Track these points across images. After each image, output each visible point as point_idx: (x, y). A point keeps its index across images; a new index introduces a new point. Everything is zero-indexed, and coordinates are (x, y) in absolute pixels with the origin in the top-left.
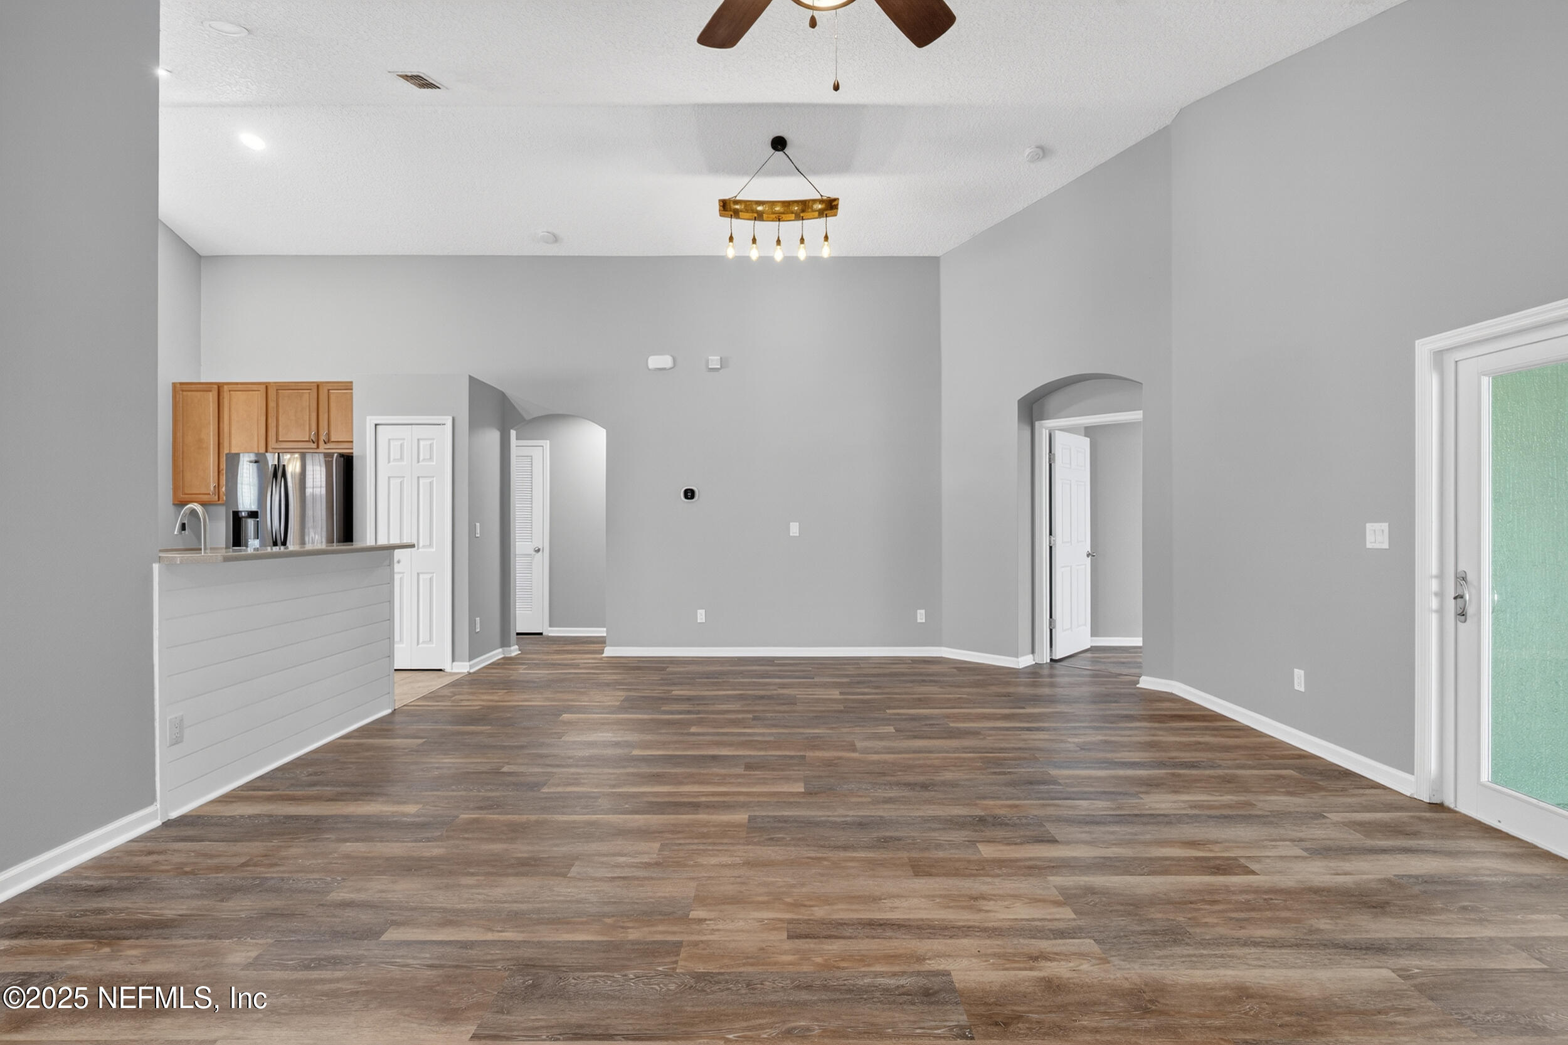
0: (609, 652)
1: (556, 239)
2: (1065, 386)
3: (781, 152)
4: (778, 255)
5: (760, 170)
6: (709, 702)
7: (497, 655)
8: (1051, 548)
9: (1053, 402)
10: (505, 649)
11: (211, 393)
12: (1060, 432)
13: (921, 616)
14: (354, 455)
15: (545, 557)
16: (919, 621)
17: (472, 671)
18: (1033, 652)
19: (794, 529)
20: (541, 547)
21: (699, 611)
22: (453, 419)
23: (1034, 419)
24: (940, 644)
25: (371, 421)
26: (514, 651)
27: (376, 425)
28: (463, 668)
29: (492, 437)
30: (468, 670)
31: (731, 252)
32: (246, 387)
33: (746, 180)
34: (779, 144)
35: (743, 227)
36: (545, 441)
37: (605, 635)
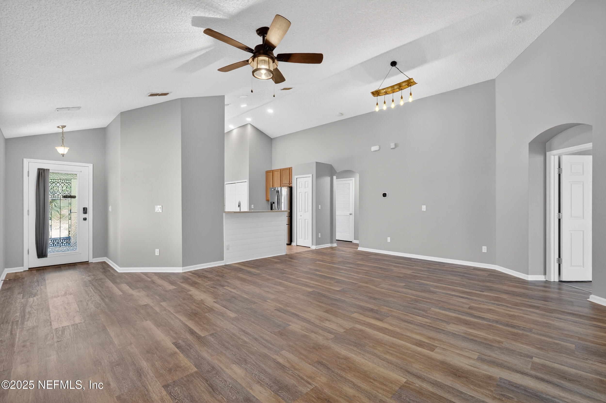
0: (360, 249)
1: (342, 114)
2: (565, 130)
3: (394, 67)
4: (393, 106)
5: (387, 76)
6: (360, 266)
7: (329, 245)
8: (559, 220)
9: (556, 141)
10: (332, 244)
11: (271, 173)
12: (564, 156)
13: (484, 249)
14: (293, 186)
15: (352, 217)
16: (483, 251)
17: (316, 249)
18: (545, 274)
19: (424, 208)
20: (352, 213)
21: (388, 238)
22: (312, 175)
23: (546, 151)
24: (495, 264)
25: (296, 177)
26: (335, 245)
27: (297, 178)
28: (314, 247)
29: (328, 179)
30: (315, 248)
31: (377, 109)
32: (277, 170)
33: (381, 82)
34: (394, 64)
35: (381, 98)
36: (353, 178)
37: (358, 243)
